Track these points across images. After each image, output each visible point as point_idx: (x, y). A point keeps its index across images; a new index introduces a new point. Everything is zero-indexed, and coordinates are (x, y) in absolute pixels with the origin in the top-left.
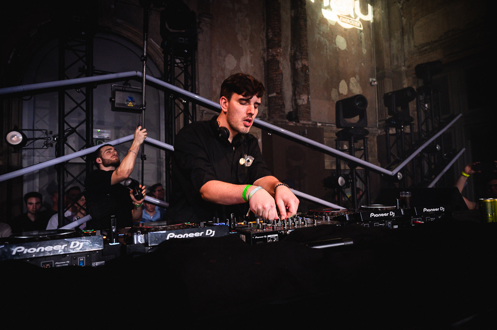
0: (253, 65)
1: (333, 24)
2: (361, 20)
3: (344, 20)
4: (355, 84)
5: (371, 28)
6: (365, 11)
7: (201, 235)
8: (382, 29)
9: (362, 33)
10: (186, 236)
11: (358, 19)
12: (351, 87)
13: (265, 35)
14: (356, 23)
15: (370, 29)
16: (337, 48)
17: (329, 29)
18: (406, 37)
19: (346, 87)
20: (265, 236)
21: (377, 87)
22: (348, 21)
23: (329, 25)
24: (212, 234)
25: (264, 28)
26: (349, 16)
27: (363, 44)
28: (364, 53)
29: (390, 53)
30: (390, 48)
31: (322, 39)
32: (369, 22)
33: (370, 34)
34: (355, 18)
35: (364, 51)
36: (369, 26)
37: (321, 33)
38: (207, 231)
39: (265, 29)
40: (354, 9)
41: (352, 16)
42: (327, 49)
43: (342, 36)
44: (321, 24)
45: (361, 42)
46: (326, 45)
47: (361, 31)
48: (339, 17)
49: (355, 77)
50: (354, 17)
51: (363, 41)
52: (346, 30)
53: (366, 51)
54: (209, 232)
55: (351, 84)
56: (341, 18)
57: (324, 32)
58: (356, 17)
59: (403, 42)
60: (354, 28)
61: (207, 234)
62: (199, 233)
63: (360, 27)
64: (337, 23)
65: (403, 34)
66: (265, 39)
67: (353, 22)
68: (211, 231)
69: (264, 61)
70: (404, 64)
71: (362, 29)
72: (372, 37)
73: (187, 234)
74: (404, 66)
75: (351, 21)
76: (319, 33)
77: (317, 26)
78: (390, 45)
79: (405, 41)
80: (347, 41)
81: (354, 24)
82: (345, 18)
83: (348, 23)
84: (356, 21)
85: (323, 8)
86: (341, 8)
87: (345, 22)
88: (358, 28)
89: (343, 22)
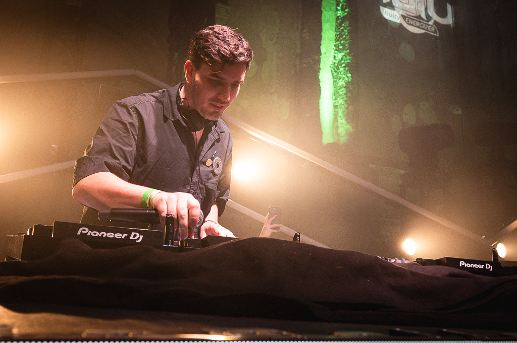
2: (435, 23)
3: (411, 22)
6: (442, 12)
7: (123, 237)
10: (103, 234)
11: (431, 23)
14: (429, 27)
22: (418, 24)
24: (138, 239)
26: (419, 17)
34: (428, 21)
36: (447, 31)
38: (133, 234)
40: (426, 9)
43: (409, 43)
47: (436, 37)
48: (405, 18)
50: (426, 19)
52: (414, 35)
54: (135, 236)
56: (407, 19)
58: (429, 18)
60: (425, 33)
61: (131, 238)
62: (121, 235)
63: (435, 32)
67: (424, 25)
68: (138, 235)
73: (105, 233)
80: (415, 50)
81: (426, 28)
82: (414, 20)
83: (417, 27)
84: (429, 25)
85: (383, 6)
86: (408, 6)
87: (412, 25)
88: (432, 34)
89: (410, 24)
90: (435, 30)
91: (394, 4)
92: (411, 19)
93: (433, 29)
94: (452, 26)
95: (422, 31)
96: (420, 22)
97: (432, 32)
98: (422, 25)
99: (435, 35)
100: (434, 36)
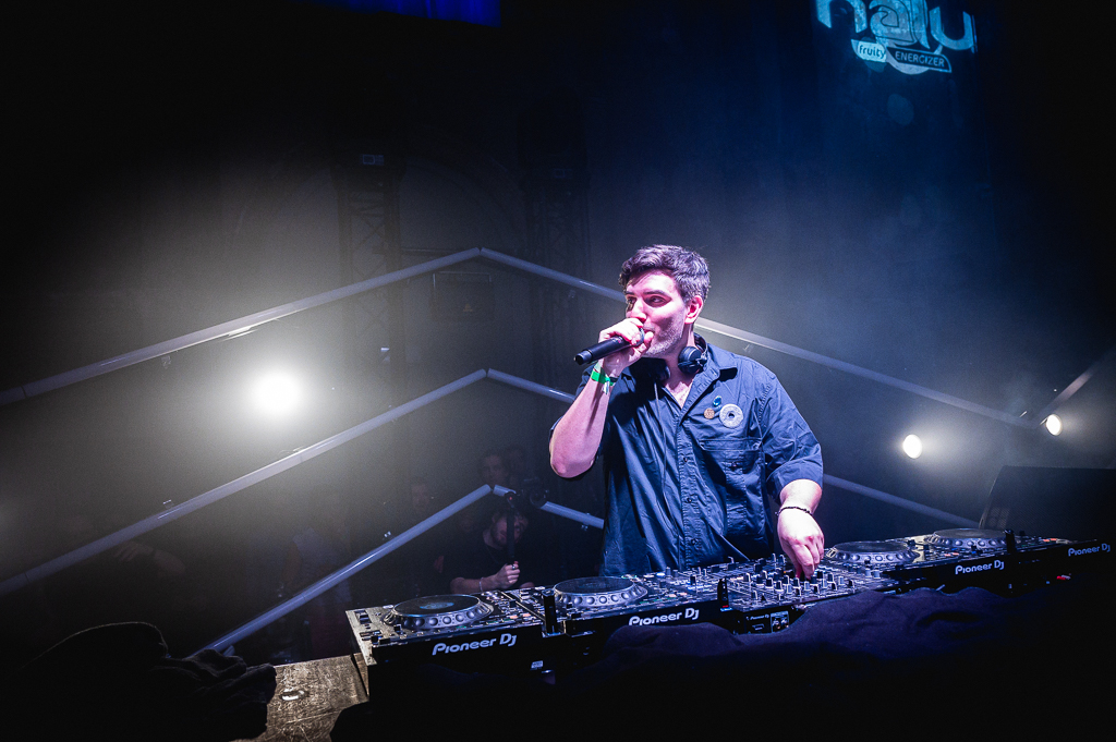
1: (880, 68)
2: (946, 50)
3: (905, 57)
5: (973, 66)
6: (954, 30)
7: (678, 618)
9: (950, 81)
14: (935, 59)
15: (971, 68)
16: (892, 124)
17: (869, 82)
20: (767, 616)
22: (916, 58)
27: (956, 106)
28: (959, 126)
32: (966, 53)
34: (933, 49)
35: (958, 121)
36: (967, 64)
37: (853, 93)
40: (928, 29)
41: (924, 42)
43: (902, 95)
44: (851, 74)
46: (863, 118)
47: (947, 77)
48: (891, 51)
49: (939, 186)
50: (928, 47)
51: (954, 97)
52: (909, 78)
53: (962, 120)
56: (897, 53)
57: (857, 92)
60: (929, 71)
63: (946, 67)
67: (927, 58)
71: (950, 71)
73: (657, 618)
75: (922, 56)
76: (846, 96)
77: (841, 79)
80: (914, 104)
81: (929, 63)
82: (908, 52)
83: (915, 63)
84: (934, 56)
85: (855, 39)
86: (898, 31)
87: (907, 62)
88: (941, 70)
89: (904, 62)
90: (945, 63)
91: (874, 32)
92: (905, 52)
93: (941, 63)
94: (973, 50)
95: (925, 69)
97: (941, 67)
98: (922, 59)
99: (945, 71)
100: (943, 73)
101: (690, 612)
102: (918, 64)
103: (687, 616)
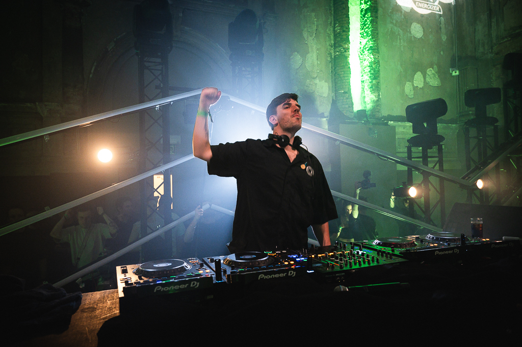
0: (319, 63)
1: (408, 11)
3: (420, 5)
4: (432, 76)
5: (453, 11)
8: (465, 13)
9: (442, 18)
11: (436, 3)
12: (428, 79)
13: (332, 29)
14: (435, 7)
15: (451, 13)
16: (413, 37)
17: (403, 17)
18: (494, 20)
19: (423, 79)
21: (458, 77)
22: (426, 6)
23: (403, 12)
25: (331, 23)
27: (443, 30)
28: (444, 40)
29: (475, 38)
30: (475, 33)
31: (396, 28)
32: (450, 4)
33: (451, 18)
34: (434, 2)
35: (444, 38)
36: (450, 10)
37: (394, 22)
39: (333, 22)
42: (400, 39)
43: (418, 23)
44: (395, 12)
45: (440, 28)
46: (399, 34)
47: (440, 16)
48: (414, 2)
49: (433, 68)
50: (432, 1)
51: (443, 26)
52: (422, 16)
53: (446, 37)
55: (427, 76)
56: (417, 3)
57: (397, 21)
58: (434, 0)
59: (490, 26)
60: (432, 13)
63: (440, 11)
64: (412, 10)
65: (490, 17)
66: (333, 34)
67: (431, 6)
69: (331, 58)
70: (492, 51)
71: (442, 13)
72: (453, 21)
74: (491, 53)
75: (429, 5)
76: (392, 23)
77: (390, 14)
78: (475, 29)
79: (493, 24)
80: (423, 28)
81: (432, 9)
82: (422, 3)
83: (425, 8)
84: (434, 5)
87: (421, 8)
88: (437, 12)
89: (419, 7)
90: (440, 9)
92: (421, 2)
93: (438, 9)
94: (453, 4)
95: (430, 12)
96: (428, 4)
99: (440, 13)
100: (438, 14)
101: (291, 273)
102: (427, 9)
103: (289, 275)
